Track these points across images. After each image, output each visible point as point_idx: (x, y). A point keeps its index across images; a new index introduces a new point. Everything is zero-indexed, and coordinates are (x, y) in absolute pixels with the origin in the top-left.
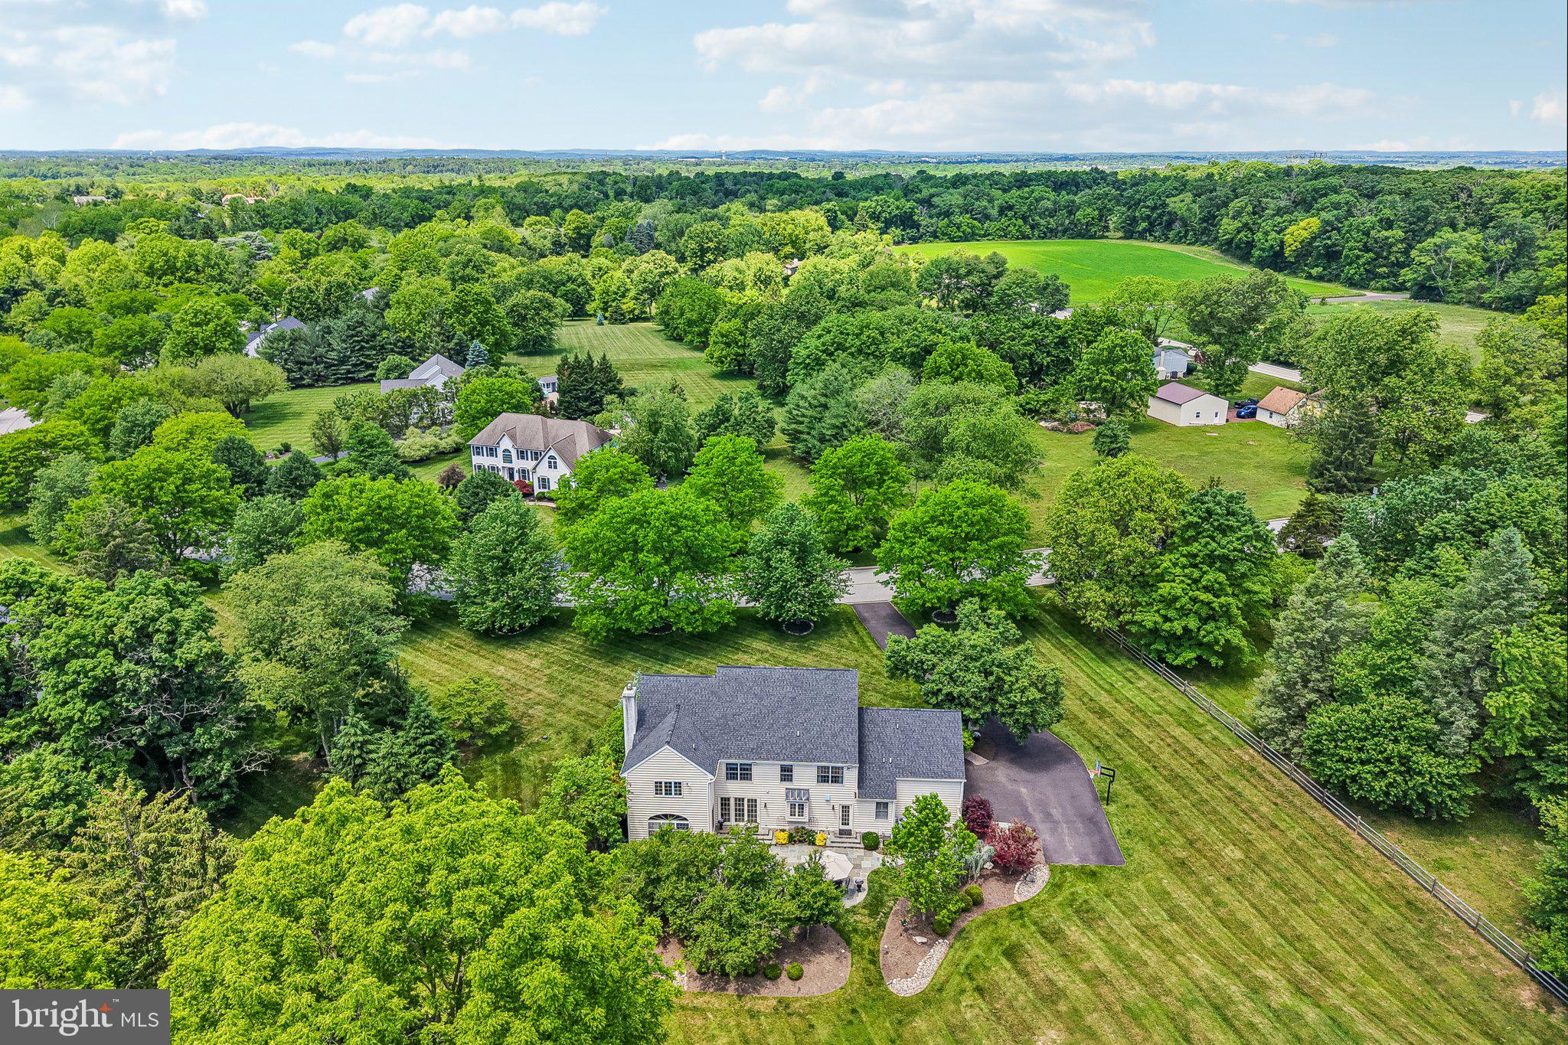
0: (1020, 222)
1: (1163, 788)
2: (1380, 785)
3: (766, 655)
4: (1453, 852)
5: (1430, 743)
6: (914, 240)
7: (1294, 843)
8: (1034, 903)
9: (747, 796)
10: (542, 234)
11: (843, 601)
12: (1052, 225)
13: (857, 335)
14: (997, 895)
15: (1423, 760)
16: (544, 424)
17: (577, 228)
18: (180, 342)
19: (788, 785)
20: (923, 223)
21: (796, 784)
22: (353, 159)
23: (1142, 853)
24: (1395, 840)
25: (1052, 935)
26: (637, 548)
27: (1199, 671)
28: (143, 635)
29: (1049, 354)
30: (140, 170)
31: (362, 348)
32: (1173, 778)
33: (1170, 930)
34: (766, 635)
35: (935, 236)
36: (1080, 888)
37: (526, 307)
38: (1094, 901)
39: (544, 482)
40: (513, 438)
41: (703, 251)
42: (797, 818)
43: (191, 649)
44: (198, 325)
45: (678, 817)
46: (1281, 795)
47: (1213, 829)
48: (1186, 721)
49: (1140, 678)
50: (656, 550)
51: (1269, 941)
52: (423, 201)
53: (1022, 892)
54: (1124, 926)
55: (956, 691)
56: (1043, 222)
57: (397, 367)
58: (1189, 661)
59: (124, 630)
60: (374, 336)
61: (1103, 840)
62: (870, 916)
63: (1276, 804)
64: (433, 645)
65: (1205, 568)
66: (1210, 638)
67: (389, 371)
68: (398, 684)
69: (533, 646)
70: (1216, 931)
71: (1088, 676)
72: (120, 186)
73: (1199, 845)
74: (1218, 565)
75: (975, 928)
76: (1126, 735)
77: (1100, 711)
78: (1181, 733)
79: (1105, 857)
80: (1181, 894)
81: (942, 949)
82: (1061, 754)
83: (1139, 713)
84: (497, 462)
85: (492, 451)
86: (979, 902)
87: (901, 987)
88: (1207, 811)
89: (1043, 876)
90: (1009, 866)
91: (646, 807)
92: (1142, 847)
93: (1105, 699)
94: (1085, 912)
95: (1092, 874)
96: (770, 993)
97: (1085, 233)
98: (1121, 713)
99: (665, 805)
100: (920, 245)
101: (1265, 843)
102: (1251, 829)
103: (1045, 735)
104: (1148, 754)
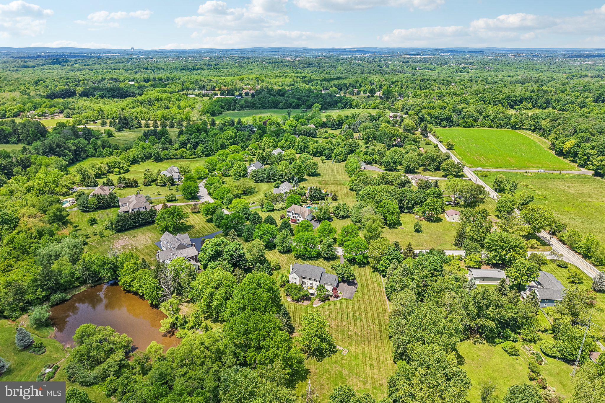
0: (490, 122)
1: (366, 291)
6: (450, 126)
7: (377, 301)
8: (336, 301)
9: (305, 281)
11: (336, 254)
12: (502, 123)
14: (332, 299)
18: (235, 171)
25: (335, 304)
28: (236, 250)
32: (369, 291)
33: (350, 306)
34: (324, 259)
35: (458, 125)
38: (344, 302)
39: (299, 220)
40: (294, 210)
41: (369, 138)
42: (311, 285)
43: (241, 252)
44: (238, 168)
45: (295, 282)
48: (378, 283)
49: (377, 276)
53: (336, 299)
56: (498, 122)
57: (278, 184)
59: (234, 249)
61: (351, 296)
62: (315, 298)
63: (380, 296)
67: (276, 184)
68: (265, 258)
69: (286, 255)
70: (356, 308)
71: (370, 274)
73: (364, 299)
75: (327, 302)
76: (367, 284)
77: (366, 280)
78: (376, 285)
79: (350, 298)
80: (356, 303)
81: (321, 303)
82: (355, 284)
83: (372, 281)
84: (291, 214)
85: (290, 212)
86: (329, 299)
87: (314, 306)
88: (369, 296)
89: (339, 298)
90: (336, 297)
91: (291, 280)
92: (356, 298)
93: (369, 278)
94: (342, 303)
95: (346, 299)
96: (299, 303)
97: (514, 127)
98: (369, 280)
99: (294, 280)
100: (453, 128)
101: (373, 301)
102: (373, 299)
103: (355, 281)
104: (368, 287)
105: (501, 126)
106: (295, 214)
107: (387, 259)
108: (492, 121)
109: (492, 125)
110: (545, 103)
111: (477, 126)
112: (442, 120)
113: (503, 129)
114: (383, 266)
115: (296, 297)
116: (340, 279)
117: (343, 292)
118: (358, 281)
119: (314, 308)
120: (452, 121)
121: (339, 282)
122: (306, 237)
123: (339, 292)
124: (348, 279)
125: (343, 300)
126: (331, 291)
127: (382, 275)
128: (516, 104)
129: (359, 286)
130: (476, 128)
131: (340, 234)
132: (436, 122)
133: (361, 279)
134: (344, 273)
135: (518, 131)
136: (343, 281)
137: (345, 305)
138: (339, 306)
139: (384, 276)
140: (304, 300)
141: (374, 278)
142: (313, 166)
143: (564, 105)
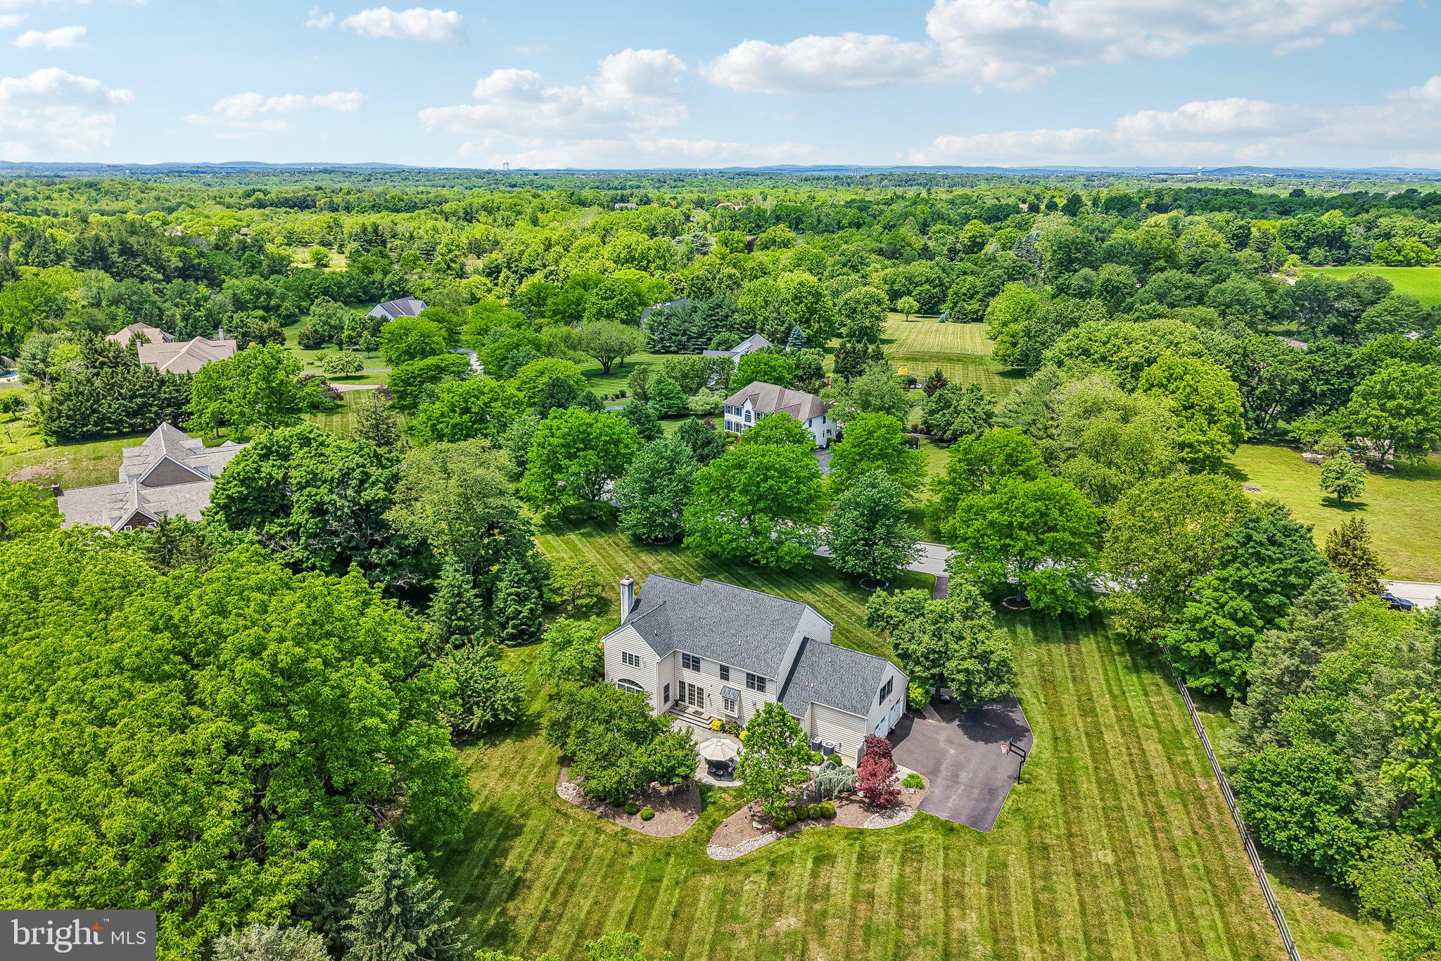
1: (1087, 786)
2: (1281, 836)
3: (828, 599)
5: (1343, 804)
6: (1340, 262)
7: (1180, 868)
8: (877, 833)
9: (698, 685)
10: (942, 241)
11: (910, 568)
13: (1105, 344)
14: (849, 816)
16: (781, 394)
17: (975, 237)
19: (725, 683)
21: (730, 684)
22: (841, 174)
23: (1013, 829)
25: (865, 859)
26: (730, 488)
29: (1327, 382)
30: (680, 184)
31: (717, 326)
32: (1108, 784)
33: (974, 890)
34: (840, 584)
35: (1368, 258)
37: (858, 302)
38: (929, 848)
40: (754, 402)
42: (728, 712)
44: (606, 299)
45: (637, 685)
46: (1210, 828)
47: (1104, 833)
48: (1172, 743)
49: (1159, 694)
50: (745, 491)
51: (1066, 933)
52: (861, 210)
53: (874, 822)
54: (933, 873)
57: (726, 341)
58: (1205, 687)
60: (727, 316)
61: (987, 810)
62: (735, 797)
63: (1195, 833)
64: (601, 541)
65: (1234, 594)
66: (1226, 666)
67: (719, 344)
70: (1020, 907)
71: (1107, 681)
72: (650, 195)
73: (1076, 840)
74: (1247, 593)
75: (810, 833)
76: (1094, 735)
77: (1088, 710)
78: (1154, 749)
79: (975, 821)
80: (1018, 870)
81: (770, 838)
82: (1015, 733)
83: (1127, 722)
84: (741, 420)
86: (828, 816)
87: (716, 852)
88: (1113, 817)
89: (903, 817)
90: (881, 801)
91: (615, 670)
92: (1018, 824)
93: (1103, 702)
94: (912, 853)
95: (949, 829)
96: (622, 822)
98: (1109, 717)
99: (629, 672)
100: (1348, 268)
101: (1148, 859)
102: (1145, 844)
103: (1017, 716)
104: (1100, 756)
107: (1239, 586)
111: (1435, 261)
112: (1311, 243)
114: (1206, 635)
115: (608, 779)
116: (917, 693)
117: (933, 772)
118: (1033, 711)
119: (708, 867)
121: (913, 711)
122: (753, 463)
123: (903, 772)
124: (967, 696)
125: (928, 835)
126: (850, 762)
127: (1196, 693)
129: (1039, 744)
130: (1432, 268)
131: (944, 475)
132: (1289, 249)
133: (1054, 707)
134: (944, 655)
136: (941, 706)
137: (933, 869)
138: (888, 871)
139: (1215, 700)
140: (659, 801)
141: (1137, 705)
142: (867, 304)
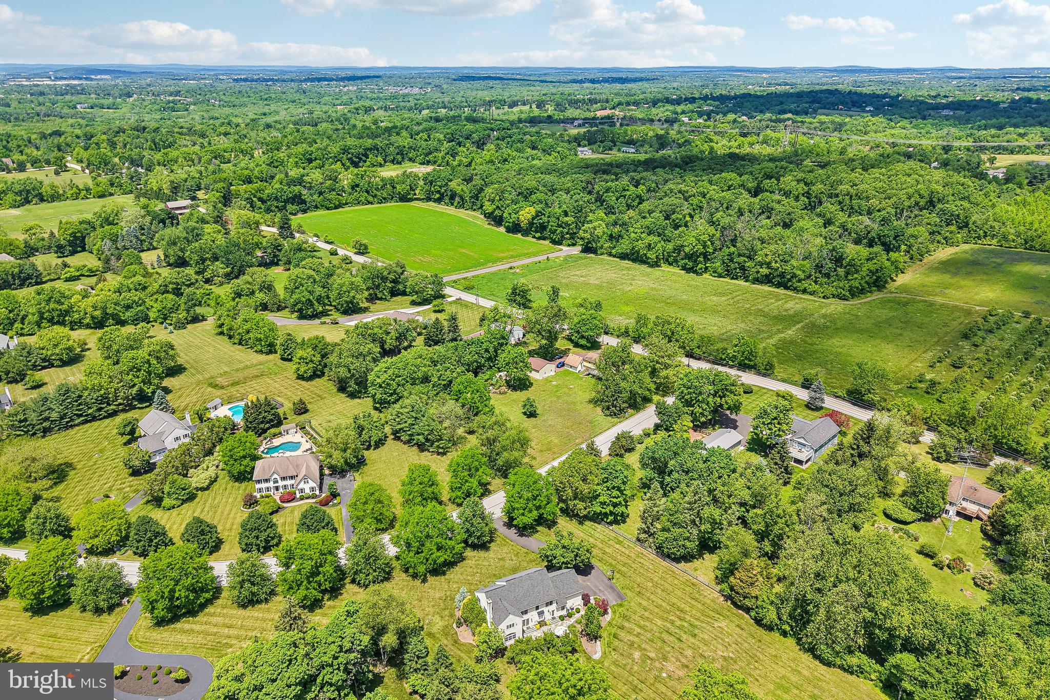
0: (365, 194)
2: (678, 553)
4: (697, 563)
5: (688, 539)
7: (662, 575)
8: (613, 619)
12: (385, 195)
14: (603, 621)
15: (688, 544)
16: (289, 461)
19: (538, 611)
20: (308, 200)
21: (540, 610)
23: (629, 594)
24: (683, 565)
25: (622, 628)
27: (616, 522)
31: (73, 406)
32: (625, 565)
33: (647, 614)
35: (316, 207)
36: (620, 610)
37: (159, 352)
38: (625, 612)
39: (302, 490)
40: (278, 472)
42: (540, 620)
45: (513, 633)
46: (653, 561)
47: (642, 578)
48: (618, 541)
49: (597, 528)
51: (668, 608)
53: (608, 617)
54: (637, 618)
55: (565, 560)
56: (378, 193)
57: (130, 423)
58: (612, 520)
61: (618, 593)
63: (653, 564)
65: (612, 490)
66: (617, 512)
70: (656, 610)
73: (641, 585)
74: (616, 489)
81: (599, 643)
84: (271, 484)
85: (267, 481)
97: (404, 199)
100: (309, 214)
105: (385, 199)
106: (284, 479)
108: (367, 192)
109: (370, 199)
110: (398, 154)
111: (347, 204)
113: (388, 204)
120: (304, 202)
128: (360, 159)
130: (347, 209)
132: (277, 207)
135: (412, 204)
143: (427, 155)
